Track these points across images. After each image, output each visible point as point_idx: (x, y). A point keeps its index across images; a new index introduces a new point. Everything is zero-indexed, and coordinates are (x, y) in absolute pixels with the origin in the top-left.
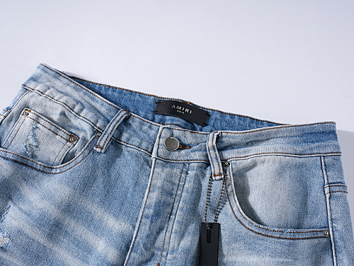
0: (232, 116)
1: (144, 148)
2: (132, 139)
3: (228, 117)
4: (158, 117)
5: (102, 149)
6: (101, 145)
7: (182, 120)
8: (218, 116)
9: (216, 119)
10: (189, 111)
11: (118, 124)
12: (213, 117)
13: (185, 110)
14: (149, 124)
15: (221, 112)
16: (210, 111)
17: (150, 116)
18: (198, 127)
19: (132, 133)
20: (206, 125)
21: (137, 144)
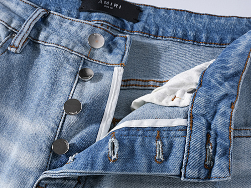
0: (167, 10)
1: (64, 45)
2: (51, 37)
3: (162, 12)
4: (83, 14)
5: (17, 48)
6: (16, 44)
7: (110, 16)
8: (151, 11)
9: (149, 15)
10: (118, 7)
11: (35, 22)
12: (146, 12)
13: (113, 5)
14: (70, 21)
15: (155, 7)
16: (143, 7)
17: (74, 13)
18: (129, 24)
19: (51, 31)
20: (138, 21)
21: (56, 42)
